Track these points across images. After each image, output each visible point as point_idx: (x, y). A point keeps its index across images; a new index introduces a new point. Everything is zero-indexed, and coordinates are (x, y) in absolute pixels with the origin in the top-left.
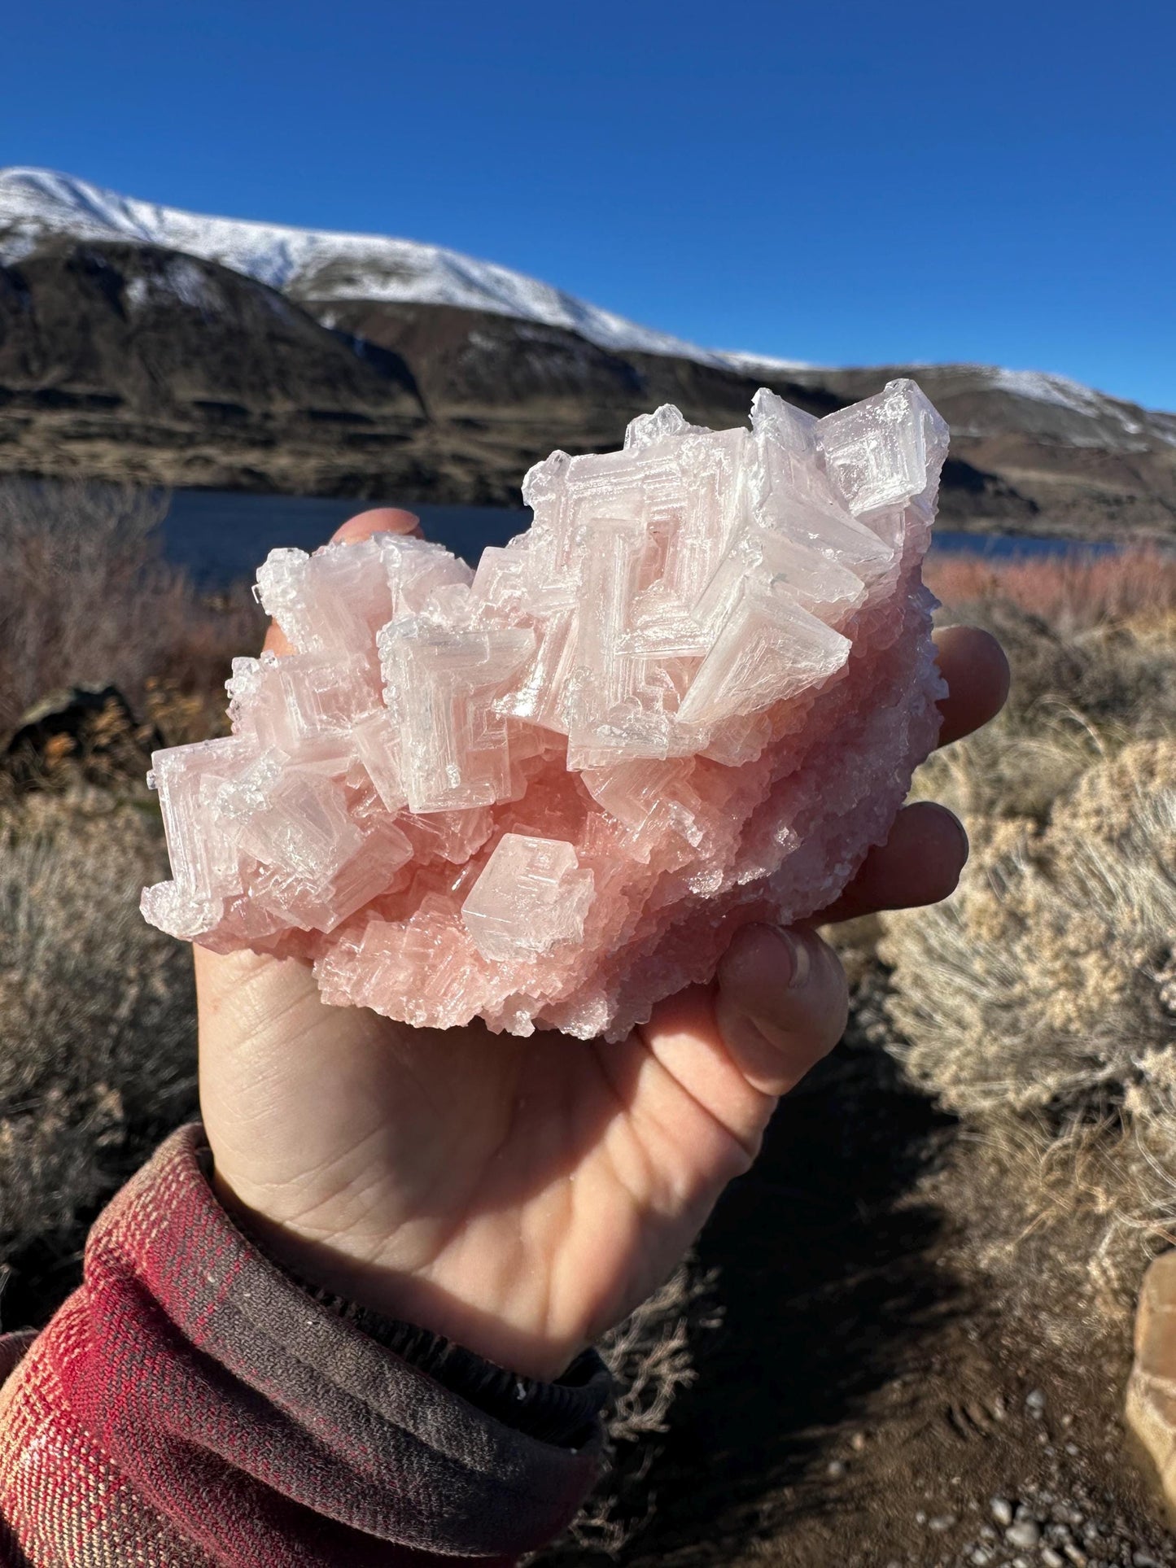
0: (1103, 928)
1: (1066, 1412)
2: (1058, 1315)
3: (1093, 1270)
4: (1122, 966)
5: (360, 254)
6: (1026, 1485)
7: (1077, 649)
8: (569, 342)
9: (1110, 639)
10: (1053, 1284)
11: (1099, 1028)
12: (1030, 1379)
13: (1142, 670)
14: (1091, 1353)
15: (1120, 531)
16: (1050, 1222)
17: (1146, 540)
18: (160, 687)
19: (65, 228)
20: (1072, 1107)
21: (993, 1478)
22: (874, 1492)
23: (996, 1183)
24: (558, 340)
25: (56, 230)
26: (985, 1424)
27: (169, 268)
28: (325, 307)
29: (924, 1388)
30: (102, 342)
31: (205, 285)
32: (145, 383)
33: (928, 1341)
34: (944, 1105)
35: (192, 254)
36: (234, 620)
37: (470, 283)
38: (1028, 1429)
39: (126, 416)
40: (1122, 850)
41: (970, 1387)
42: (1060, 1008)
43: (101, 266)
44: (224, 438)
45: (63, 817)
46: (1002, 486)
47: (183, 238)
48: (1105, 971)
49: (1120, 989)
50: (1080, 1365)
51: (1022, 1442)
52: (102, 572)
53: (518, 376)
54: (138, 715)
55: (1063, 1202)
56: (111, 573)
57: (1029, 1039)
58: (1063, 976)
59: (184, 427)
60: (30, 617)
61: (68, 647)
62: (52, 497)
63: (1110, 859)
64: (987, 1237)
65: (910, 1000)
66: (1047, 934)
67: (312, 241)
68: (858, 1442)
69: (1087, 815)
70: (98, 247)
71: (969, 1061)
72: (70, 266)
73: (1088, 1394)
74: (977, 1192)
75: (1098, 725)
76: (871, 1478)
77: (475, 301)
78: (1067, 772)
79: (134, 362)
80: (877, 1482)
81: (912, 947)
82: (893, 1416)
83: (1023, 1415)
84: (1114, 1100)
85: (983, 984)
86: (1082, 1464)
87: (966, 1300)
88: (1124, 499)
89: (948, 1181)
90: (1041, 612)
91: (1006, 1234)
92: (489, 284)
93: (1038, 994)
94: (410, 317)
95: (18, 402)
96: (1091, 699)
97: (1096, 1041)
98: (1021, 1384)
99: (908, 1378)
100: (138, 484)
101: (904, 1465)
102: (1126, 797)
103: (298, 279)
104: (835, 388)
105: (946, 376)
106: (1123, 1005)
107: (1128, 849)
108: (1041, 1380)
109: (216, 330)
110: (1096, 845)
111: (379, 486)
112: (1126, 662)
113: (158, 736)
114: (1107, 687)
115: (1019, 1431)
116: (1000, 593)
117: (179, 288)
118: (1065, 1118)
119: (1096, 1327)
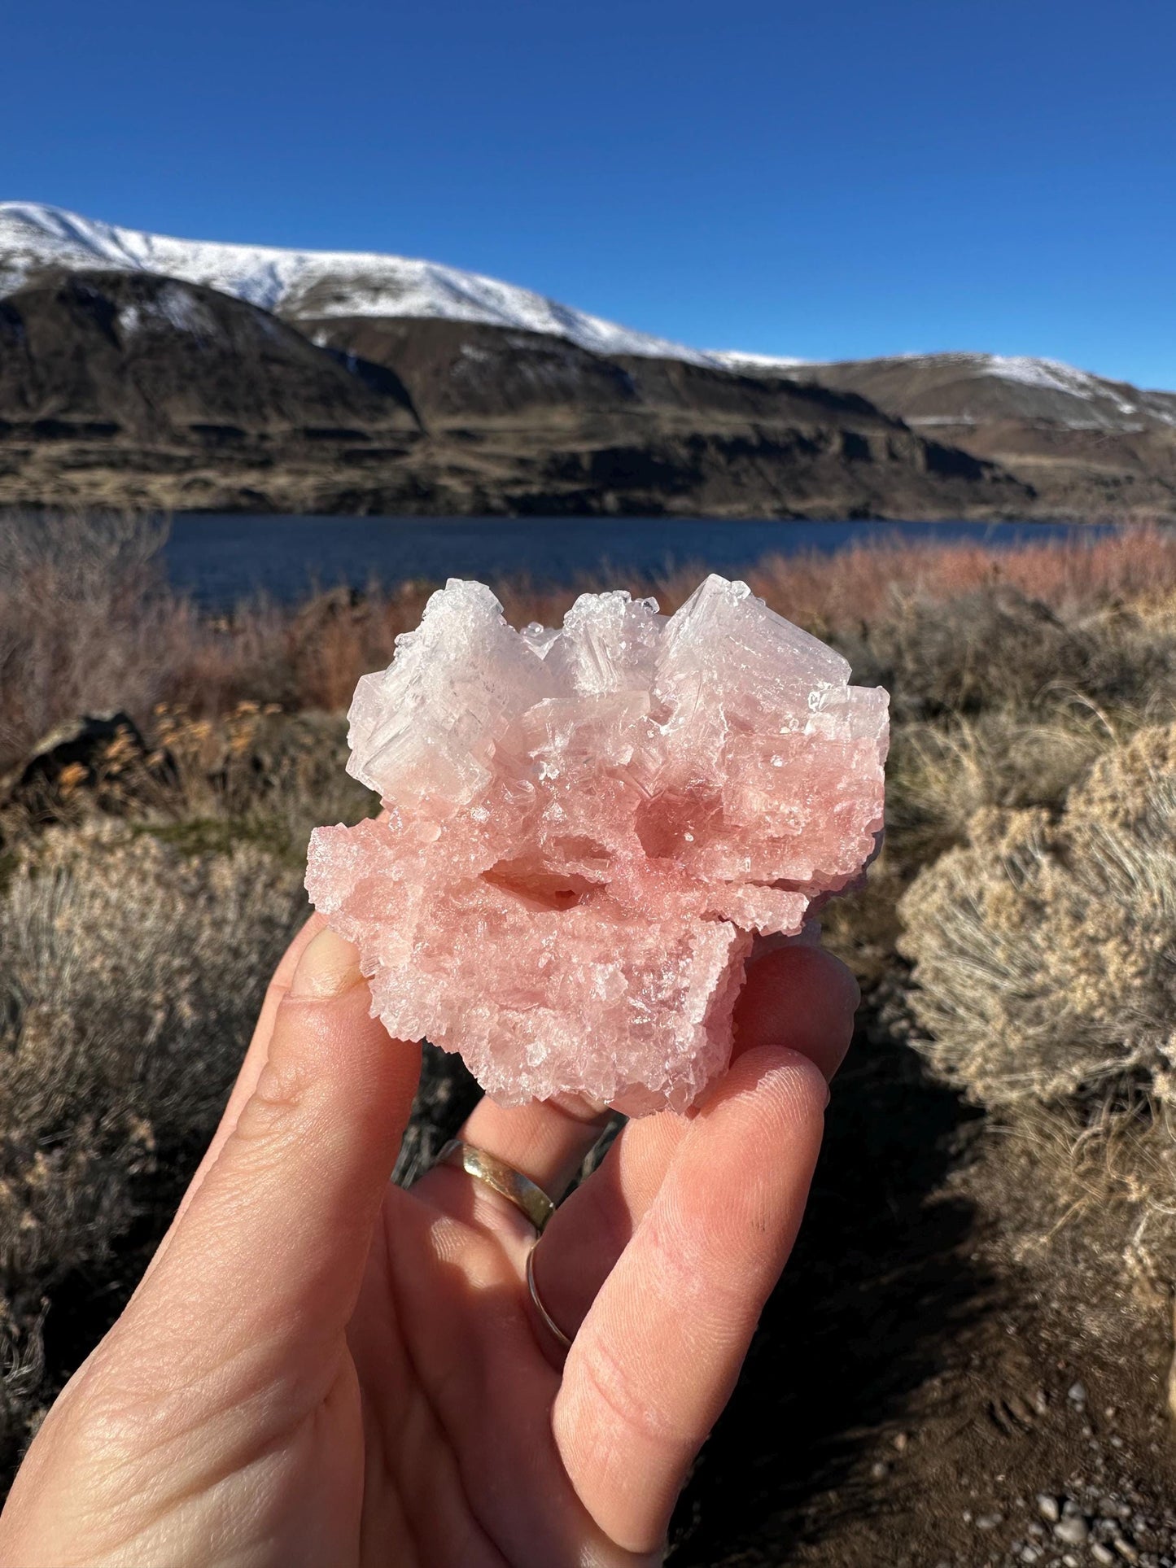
0: (1122, 913)
1: (1109, 1404)
2: (1096, 1306)
3: (1129, 1258)
4: (1143, 952)
5: (349, 272)
6: (1072, 1480)
7: (1082, 633)
8: (560, 350)
9: (1114, 621)
10: (1090, 1274)
11: (1122, 1014)
12: (1071, 1372)
13: (1149, 650)
14: (1132, 1343)
15: (1120, 511)
16: (1083, 1212)
17: (1146, 520)
18: (169, 712)
19: (56, 259)
20: (1100, 1096)
21: (1039, 1474)
22: (919, 1492)
23: (1027, 1175)
24: (549, 348)
25: (47, 261)
26: (1027, 1419)
27: (159, 294)
28: (317, 325)
29: (965, 1385)
30: (96, 371)
31: (197, 311)
32: (141, 410)
33: (967, 1335)
34: (972, 1099)
35: (183, 279)
36: (240, 640)
37: (459, 296)
38: (1071, 1422)
39: (124, 443)
40: (1138, 835)
41: (1010, 1383)
42: (1081, 996)
43: (93, 295)
44: (221, 460)
45: (82, 850)
46: (999, 473)
47: (172, 263)
48: (1125, 956)
49: (1141, 973)
50: (1120, 1355)
51: (1065, 1436)
52: (106, 599)
53: (511, 386)
54: (148, 740)
55: (1095, 1193)
56: (115, 600)
57: (1053, 1028)
58: (1083, 964)
59: (182, 452)
60: (37, 647)
61: (76, 674)
62: (54, 527)
63: (1126, 844)
64: (1020, 1229)
65: (932, 993)
66: (1066, 922)
67: (301, 261)
68: (901, 1442)
69: (1102, 800)
70: (90, 277)
71: (994, 1053)
72: (62, 297)
73: (1130, 1385)
74: (1009, 1184)
75: (1107, 709)
76: (915, 1479)
77: (465, 313)
78: (1078, 758)
79: (130, 390)
80: (921, 1481)
81: (931, 941)
82: (934, 1414)
83: (1065, 1410)
84: (1141, 1087)
85: (1005, 975)
86: (1128, 1456)
87: (1003, 1294)
88: (1122, 480)
89: (978, 1175)
90: (1044, 598)
91: (1039, 1226)
92: (478, 296)
93: (1061, 982)
94: (402, 332)
95: (16, 434)
96: (1099, 684)
97: (1120, 1027)
98: (1062, 1377)
99: (948, 1375)
100: (138, 510)
101: (948, 1465)
102: (1139, 783)
103: (289, 300)
104: (828, 382)
105: (937, 366)
106: (1144, 988)
107: (1145, 834)
108: (1082, 1373)
109: (210, 354)
110: (1111, 831)
111: (377, 502)
112: (1132, 643)
113: (170, 760)
114: (1115, 671)
115: (1062, 1425)
116: (1002, 580)
117: (170, 314)
118: (1093, 1107)
119: (1134, 1317)
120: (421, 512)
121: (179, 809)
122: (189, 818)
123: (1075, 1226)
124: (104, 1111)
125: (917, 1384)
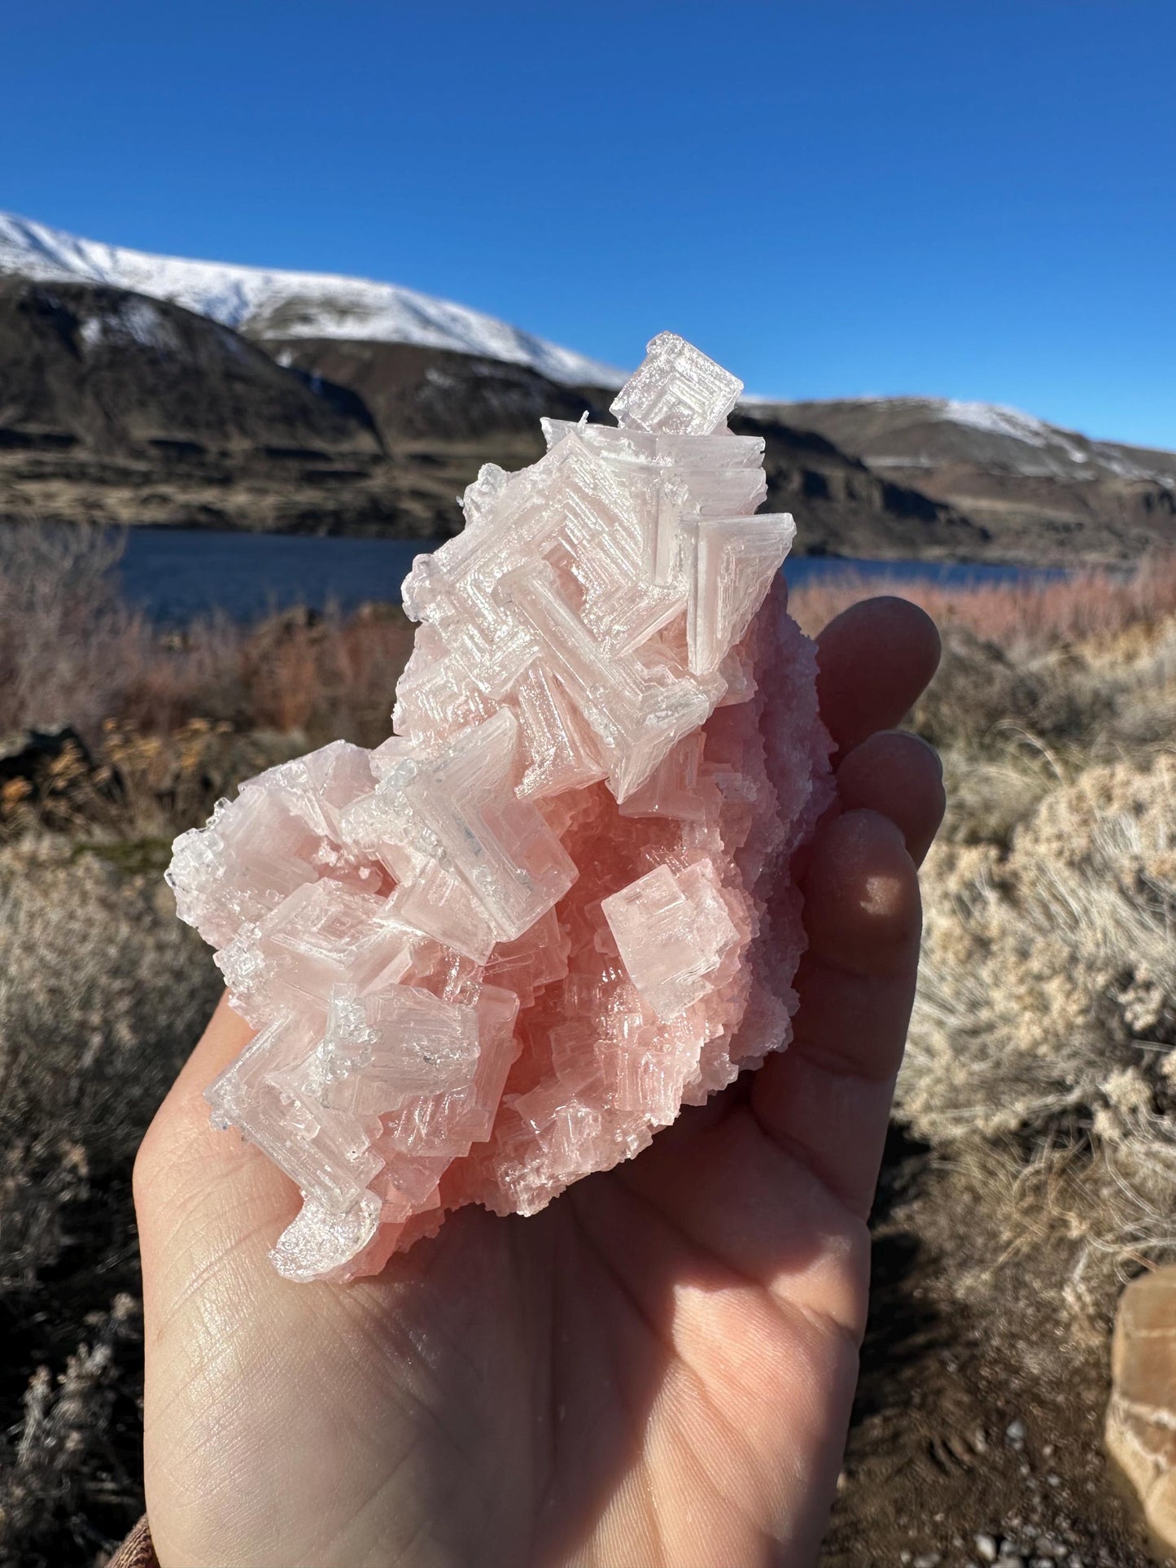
0: (1066, 951)
1: (1046, 1442)
2: (1036, 1343)
3: (1069, 1295)
4: (1086, 990)
5: (316, 293)
6: (1010, 1519)
7: (1031, 674)
8: (525, 379)
9: (1063, 664)
10: (1030, 1311)
11: (1065, 1051)
12: (1010, 1410)
13: (1096, 694)
14: (1070, 1381)
15: (1070, 557)
16: (1025, 1249)
17: (1095, 567)
18: (118, 728)
19: (19, 269)
20: (1043, 1132)
21: (977, 1512)
22: (857, 1532)
23: (970, 1211)
24: (515, 376)
25: (8, 272)
26: (966, 1458)
27: (123, 309)
28: (281, 345)
29: (905, 1423)
30: (56, 382)
31: (161, 326)
32: (100, 422)
33: (908, 1373)
34: (916, 1135)
35: (145, 294)
36: (195, 656)
37: (426, 321)
38: (1010, 1461)
39: (81, 455)
40: (1083, 874)
41: (951, 1420)
42: (1026, 1032)
43: (54, 306)
44: (181, 476)
45: (19, 867)
46: (954, 515)
47: (137, 278)
48: (1068, 995)
49: (1084, 1011)
50: (1059, 1393)
51: (1004, 1475)
52: (57, 612)
53: (476, 413)
54: (95, 756)
55: (1037, 1230)
56: (66, 613)
57: (998, 1065)
58: (1029, 1000)
59: (141, 466)
61: (23, 688)
62: (6, 536)
63: (1072, 883)
64: (963, 1265)
66: (1012, 959)
67: (268, 281)
69: (1048, 840)
70: (52, 288)
71: (940, 1088)
72: (23, 307)
73: (1068, 1423)
74: (952, 1220)
75: (1055, 750)
76: (853, 1518)
77: (431, 338)
78: (1027, 797)
79: (89, 401)
80: (859, 1521)
82: (875, 1452)
83: (1004, 1448)
84: (1083, 1124)
85: (951, 1011)
86: (1064, 1494)
87: (944, 1331)
88: (1073, 526)
89: (923, 1210)
90: (995, 638)
91: (981, 1262)
92: (445, 322)
93: (1007, 1019)
94: (367, 355)
96: (1047, 724)
97: (1063, 1065)
98: (1002, 1415)
99: (889, 1412)
100: (93, 523)
101: (887, 1503)
102: (1085, 822)
103: (254, 318)
104: (790, 421)
105: (897, 408)
106: (1088, 1027)
107: (1090, 873)
108: (1020, 1411)
109: (173, 369)
110: (1058, 870)
111: (338, 522)
112: (1080, 686)
113: (117, 778)
114: (1062, 712)
115: (1000, 1462)
116: (956, 620)
117: (133, 328)
118: (1035, 1144)
119: (1073, 1354)
120: (381, 535)
121: (125, 827)
122: (134, 837)
123: (1019, 1263)
124: (36, 1136)
125: (858, 1422)
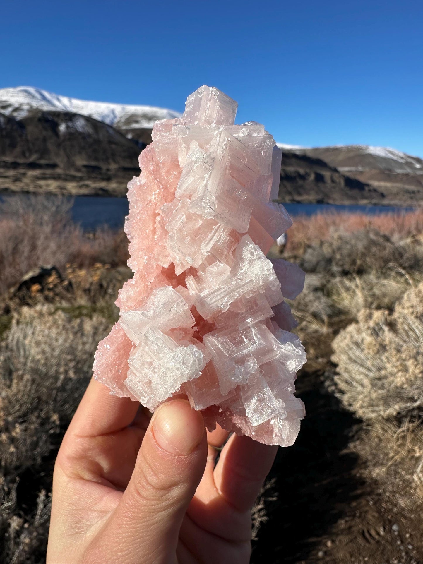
0: (415, 350)
1: (407, 532)
2: (403, 495)
3: (415, 477)
5: (140, 113)
6: (393, 561)
7: (400, 247)
9: (413, 242)
10: (401, 483)
11: (414, 387)
12: (393, 520)
14: (416, 510)
15: (415, 203)
16: (399, 460)
18: (71, 267)
19: (38, 107)
20: (406, 416)
21: (381, 558)
23: (378, 445)
25: (34, 108)
26: (377, 537)
27: (74, 120)
28: (128, 131)
29: (353, 523)
30: (51, 145)
31: (87, 125)
32: (65, 160)
33: (354, 504)
34: (357, 416)
35: (81, 114)
36: (97, 242)
38: (393, 539)
39: (59, 171)
40: (421, 320)
41: (371, 523)
42: (399, 379)
43: (50, 119)
44: (93, 178)
45: (36, 315)
46: (371, 188)
47: (78, 109)
48: (416, 366)
50: (412, 514)
51: (391, 544)
52: (50, 226)
54: (63, 276)
55: (403, 453)
56: (53, 226)
57: (388, 391)
58: (400, 368)
59: (79, 174)
60: (25, 242)
61: (39, 252)
62: (33, 199)
63: (417, 324)
64: (375, 465)
65: (344, 376)
66: (394, 352)
67: (124, 109)
68: (329, 544)
69: (408, 308)
70: (49, 113)
71: (366, 399)
72: (40, 120)
73: (415, 526)
74: (371, 448)
75: (410, 274)
76: (334, 557)
78: (399, 292)
79: (62, 152)
80: (336, 559)
81: (344, 357)
82: (342, 534)
83: (391, 534)
84: (421, 413)
85: (370, 370)
86: (414, 552)
87: (368, 489)
88: (416, 192)
89: (360, 444)
90: (387, 233)
91: (382, 465)
93: (393, 374)
95: (21, 167)
96: (407, 265)
97: (413, 392)
98: (390, 521)
99: (347, 519)
100: (63, 195)
101: (347, 553)
102: (421, 301)
103: (119, 122)
104: (310, 154)
105: (349, 149)
108: (397, 520)
109: (90, 140)
110: (411, 319)
112: (419, 251)
113: (70, 284)
114: (412, 260)
115: (389, 539)
116: (372, 227)
117: (77, 126)
118: (403, 420)
119: (417, 500)
121: (73, 301)
122: (76, 305)
123: (396, 465)
124: (41, 410)
125: (336, 522)
